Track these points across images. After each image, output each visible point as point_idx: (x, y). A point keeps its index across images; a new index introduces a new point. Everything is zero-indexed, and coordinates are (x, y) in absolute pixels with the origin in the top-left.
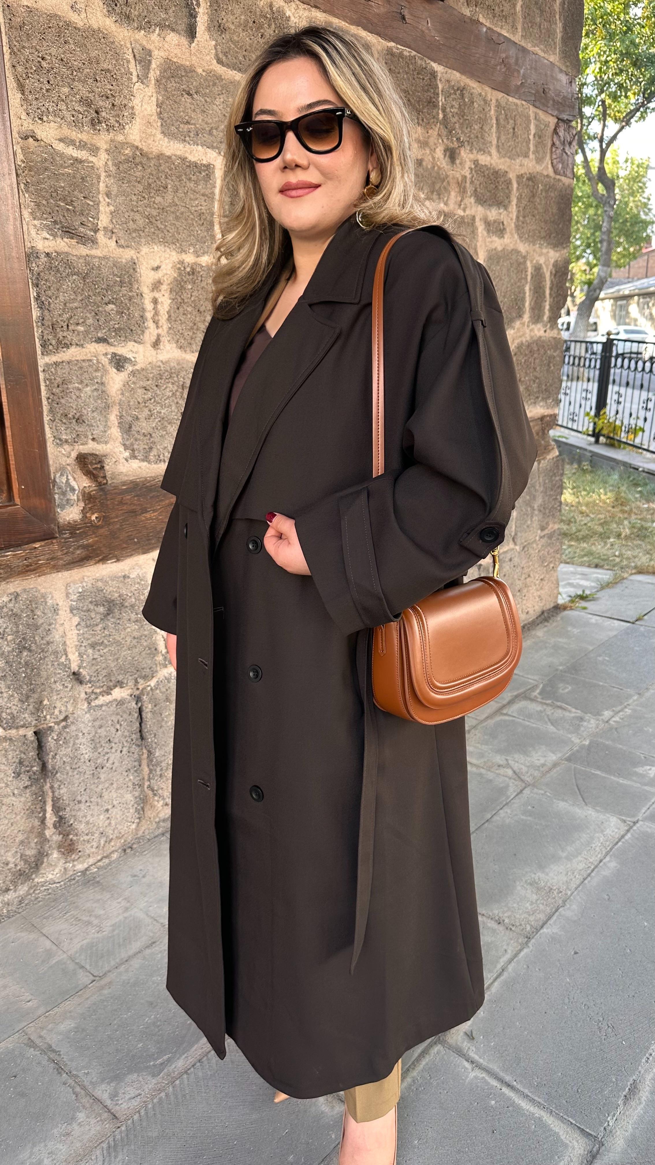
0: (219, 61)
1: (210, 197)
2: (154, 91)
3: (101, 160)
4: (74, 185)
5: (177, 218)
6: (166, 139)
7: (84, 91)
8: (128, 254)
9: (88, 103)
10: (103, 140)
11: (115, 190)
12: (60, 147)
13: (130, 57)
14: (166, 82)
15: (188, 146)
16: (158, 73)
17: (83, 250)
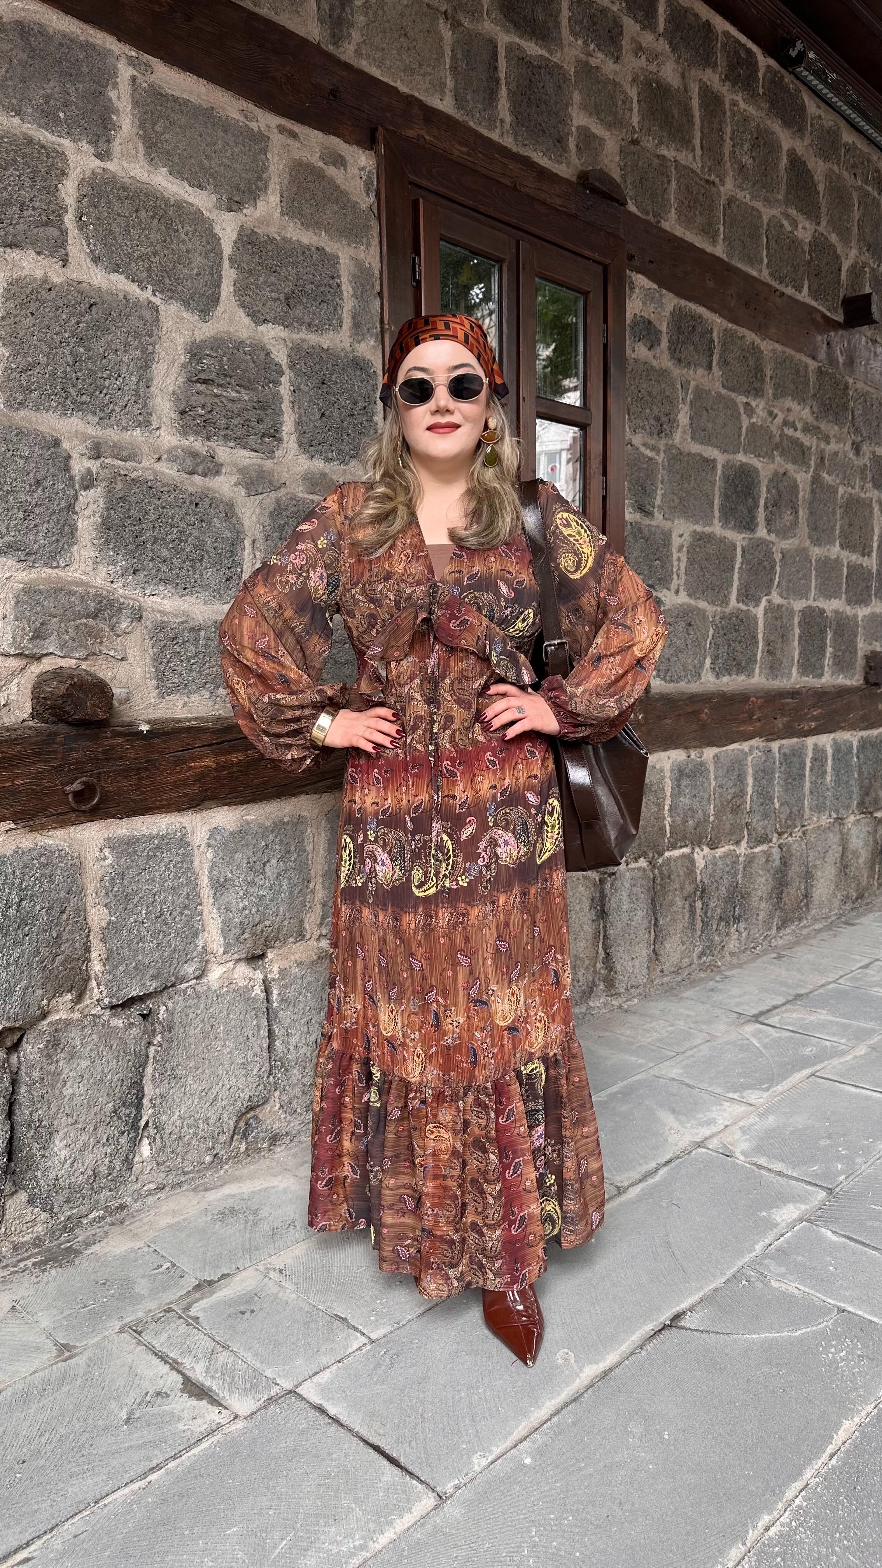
1: (713, 483)
3: (660, 458)
4: (647, 476)
5: (695, 499)
7: (656, 412)
8: (668, 525)
9: (657, 419)
10: (662, 444)
11: (666, 478)
12: (643, 449)
13: (679, 386)
17: (647, 521)
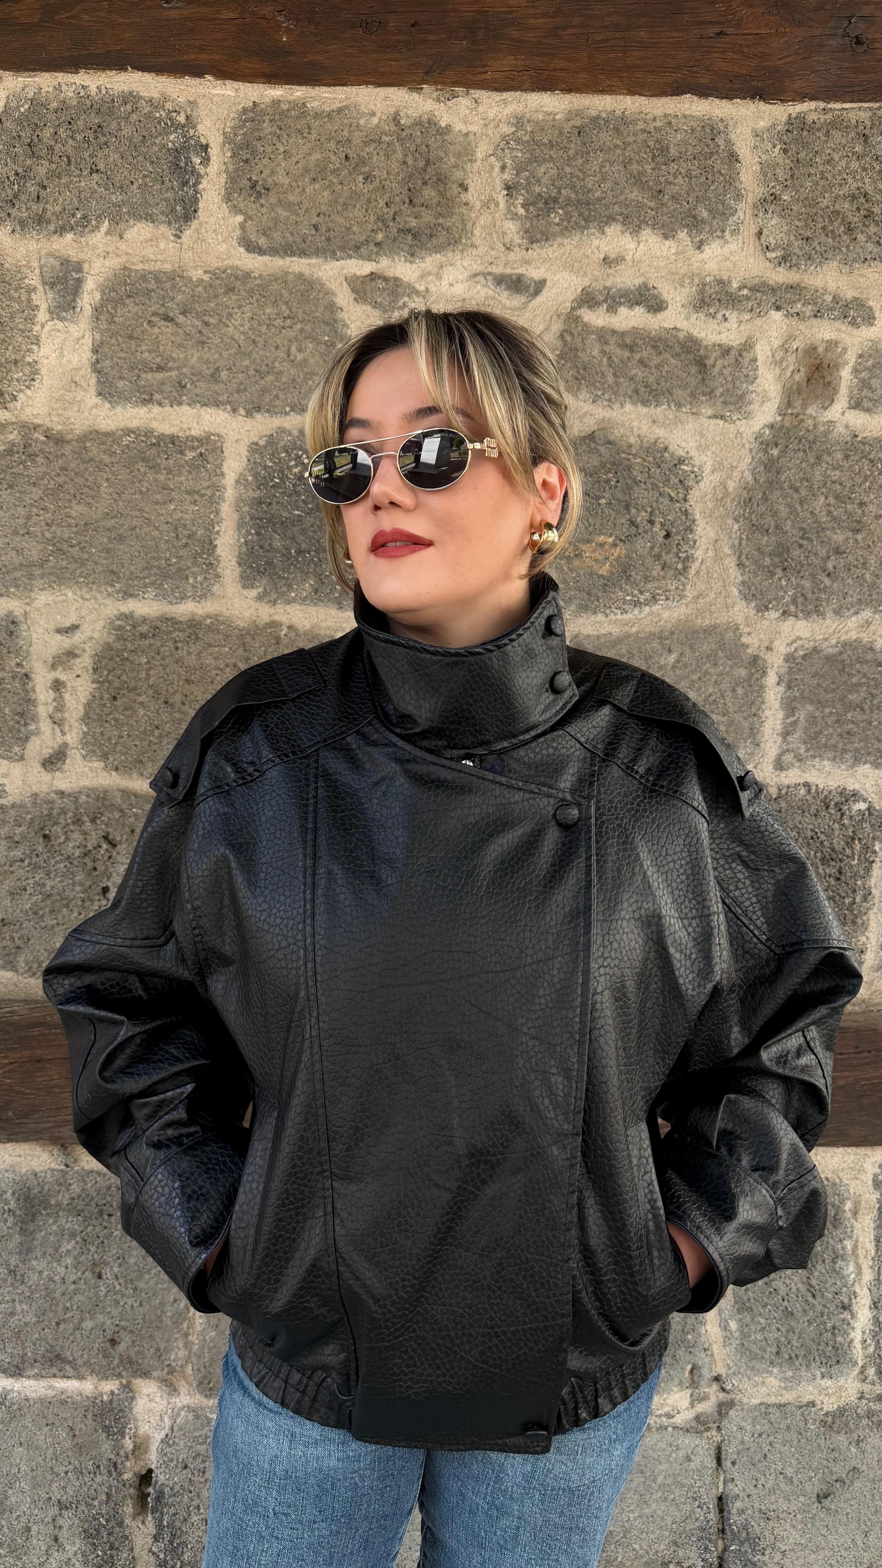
0: (251, 247)
2: (87, 327)
6: (107, 405)
14: (115, 308)
15: (156, 409)
16: (98, 296)
